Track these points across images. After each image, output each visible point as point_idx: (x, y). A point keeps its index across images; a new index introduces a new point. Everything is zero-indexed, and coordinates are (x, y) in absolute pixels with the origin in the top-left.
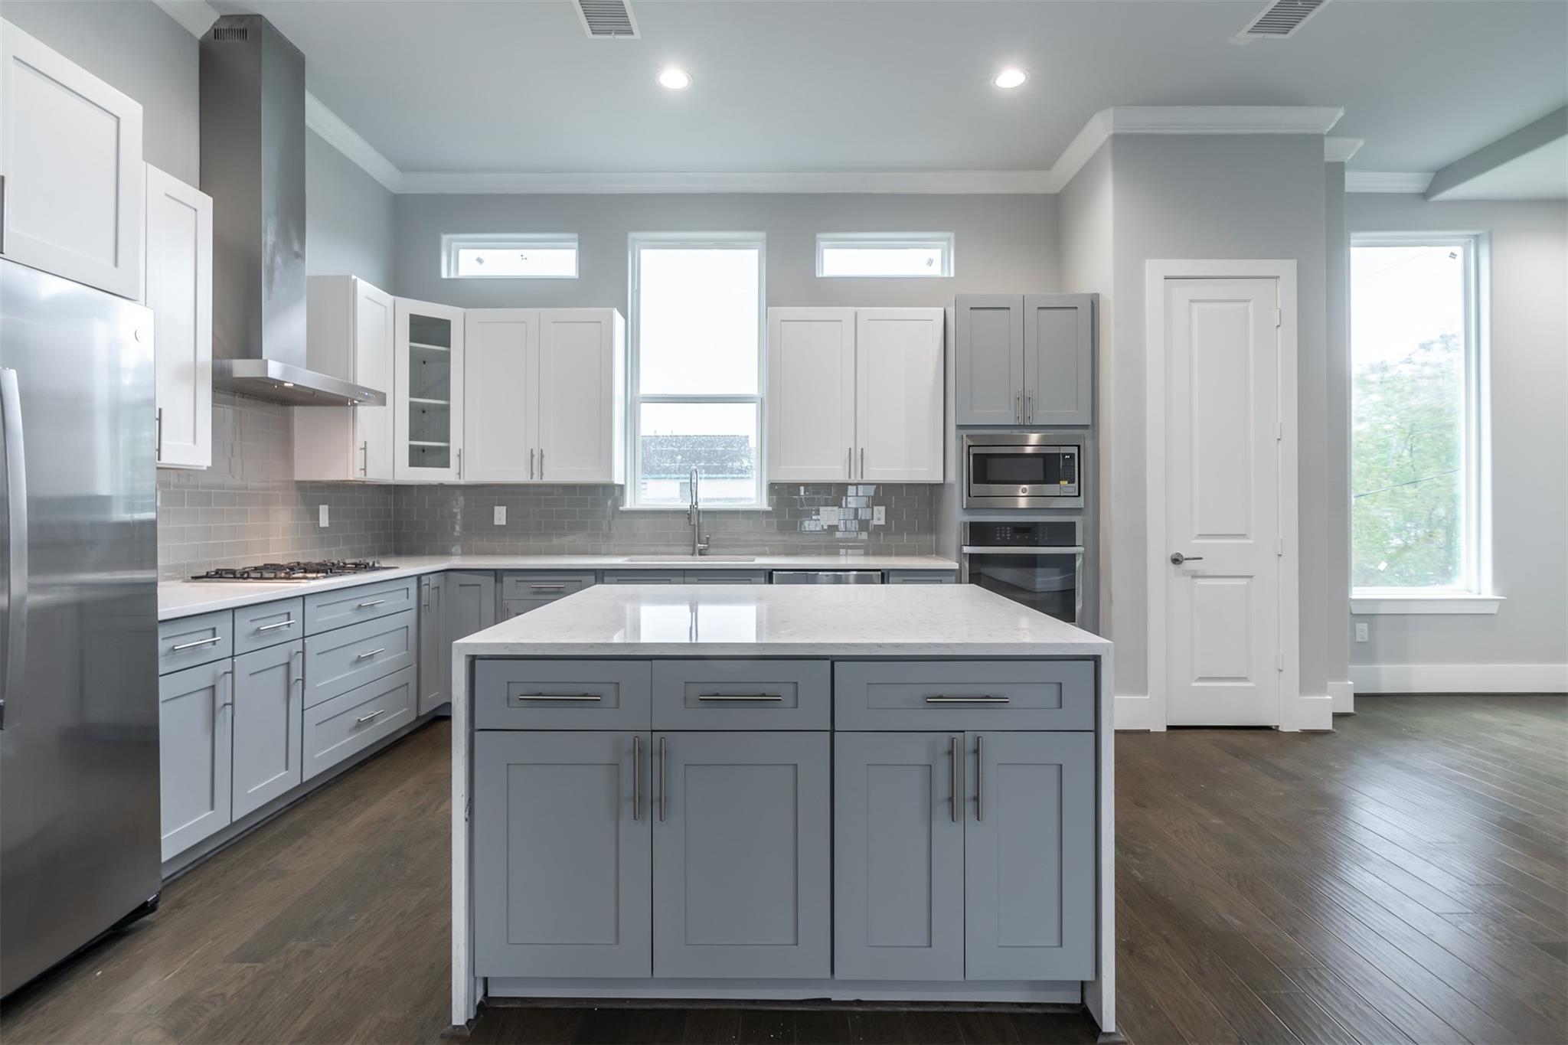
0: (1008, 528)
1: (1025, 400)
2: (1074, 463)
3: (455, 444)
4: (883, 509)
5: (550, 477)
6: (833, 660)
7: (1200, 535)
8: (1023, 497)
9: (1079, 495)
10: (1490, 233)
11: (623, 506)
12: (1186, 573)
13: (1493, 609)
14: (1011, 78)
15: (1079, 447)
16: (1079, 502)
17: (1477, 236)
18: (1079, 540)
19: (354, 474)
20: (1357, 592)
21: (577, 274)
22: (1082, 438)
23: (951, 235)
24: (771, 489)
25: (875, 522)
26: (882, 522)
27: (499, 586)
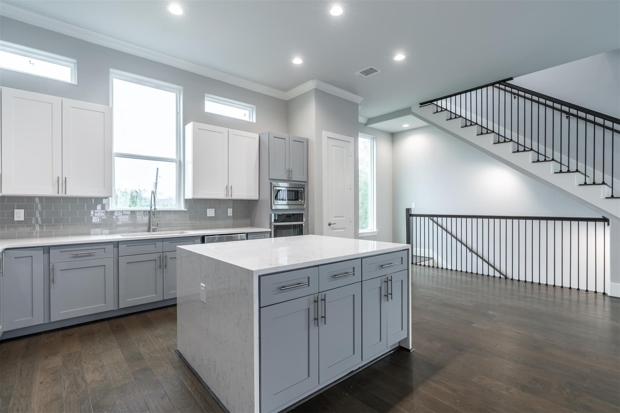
1: (289, 171)
2: (303, 194)
4: (232, 209)
6: (362, 258)
7: (334, 217)
9: (304, 204)
10: (376, 137)
12: (332, 228)
13: (376, 234)
14: (298, 61)
15: (304, 188)
16: (304, 207)
17: (373, 138)
18: (303, 220)
21: (74, 82)
22: (304, 185)
23: (254, 107)
24: (187, 201)
25: (229, 215)
26: (231, 215)
27: (46, 255)
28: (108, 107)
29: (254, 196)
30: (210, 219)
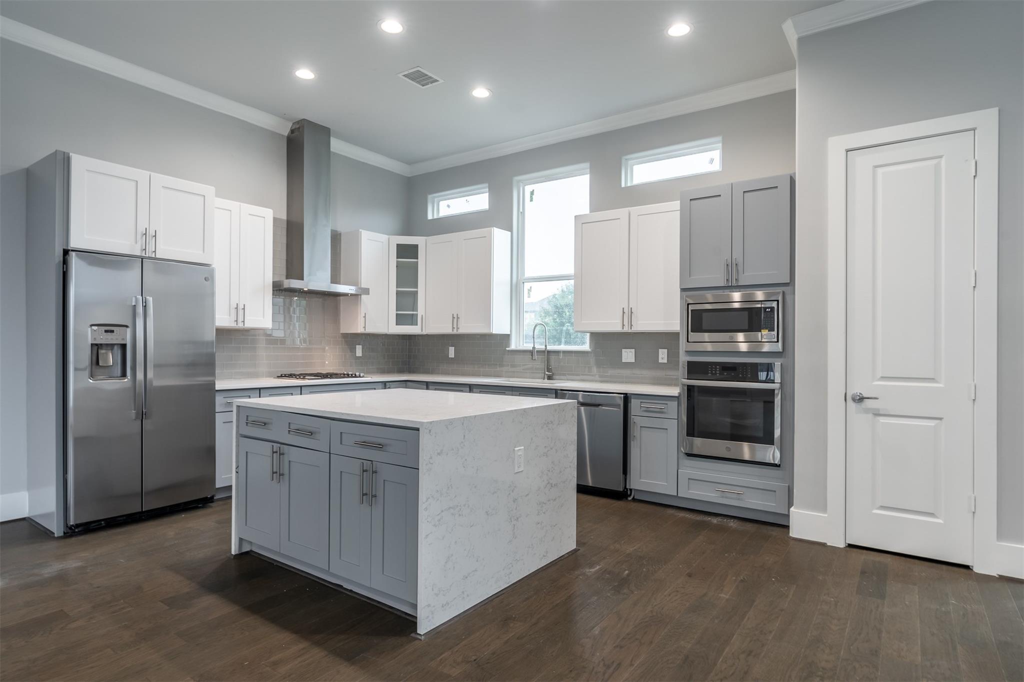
0: (718, 367)
1: (732, 267)
2: (774, 315)
3: (421, 312)
4: (666, 351)
5: (462, 331)
7: (882, 377)
9: (778, 341)
11: (509, 347)
12: (867, 411)
15: (778, 302)
16: (778, 347)
18: (778, 379)
19: (360, 330)
23: (720, 139)
24: (592, 336)
25: (660, 361)
26: (665, 361)
30: (628, 365)
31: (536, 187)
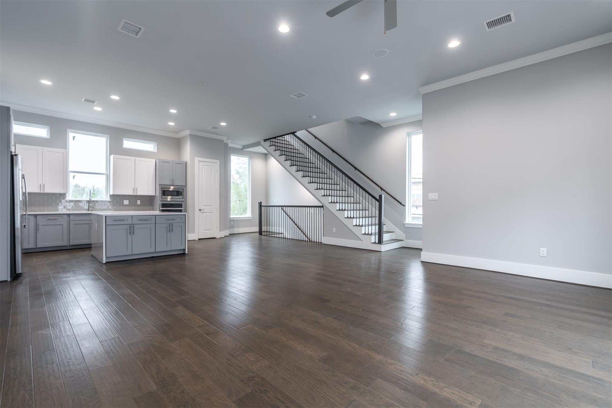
1: (173, 180)
2: (182, 192)
4: (140, 201)
5: (46, 191)
6: (155, 215)
7: (204, 205)
8: (169, 198)
9: (183, 198)
10: (251, 157)
11: (66, 199)
12: (202, 212)
13: (251, 218)
15: (183, 190)
16: (183, 200)
17: (249, 157)
18: (183, 207)
20: (231, 216)
21: (49, 137)
22: (184, 188)
23: (156, 143)
24: (111, 196)
26: (140, 204)
27: (35, 219)
28: (66, 150)
29: (153, 194)
30: (126, 205)
31: (77, 135)
